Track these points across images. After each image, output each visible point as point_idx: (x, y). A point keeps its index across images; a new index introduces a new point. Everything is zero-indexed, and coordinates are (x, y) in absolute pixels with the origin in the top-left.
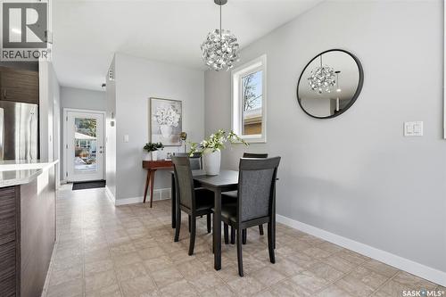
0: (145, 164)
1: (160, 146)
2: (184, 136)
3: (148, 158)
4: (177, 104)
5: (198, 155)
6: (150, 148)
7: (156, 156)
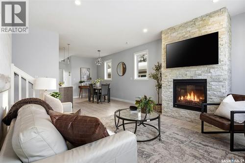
0: (79, 87)
1: (84, 82)
2: (91, 79)
3: (80, 85)
4: (88, 69)
5: (94, 84)
6: (81, 82)
7: (83, 84)
